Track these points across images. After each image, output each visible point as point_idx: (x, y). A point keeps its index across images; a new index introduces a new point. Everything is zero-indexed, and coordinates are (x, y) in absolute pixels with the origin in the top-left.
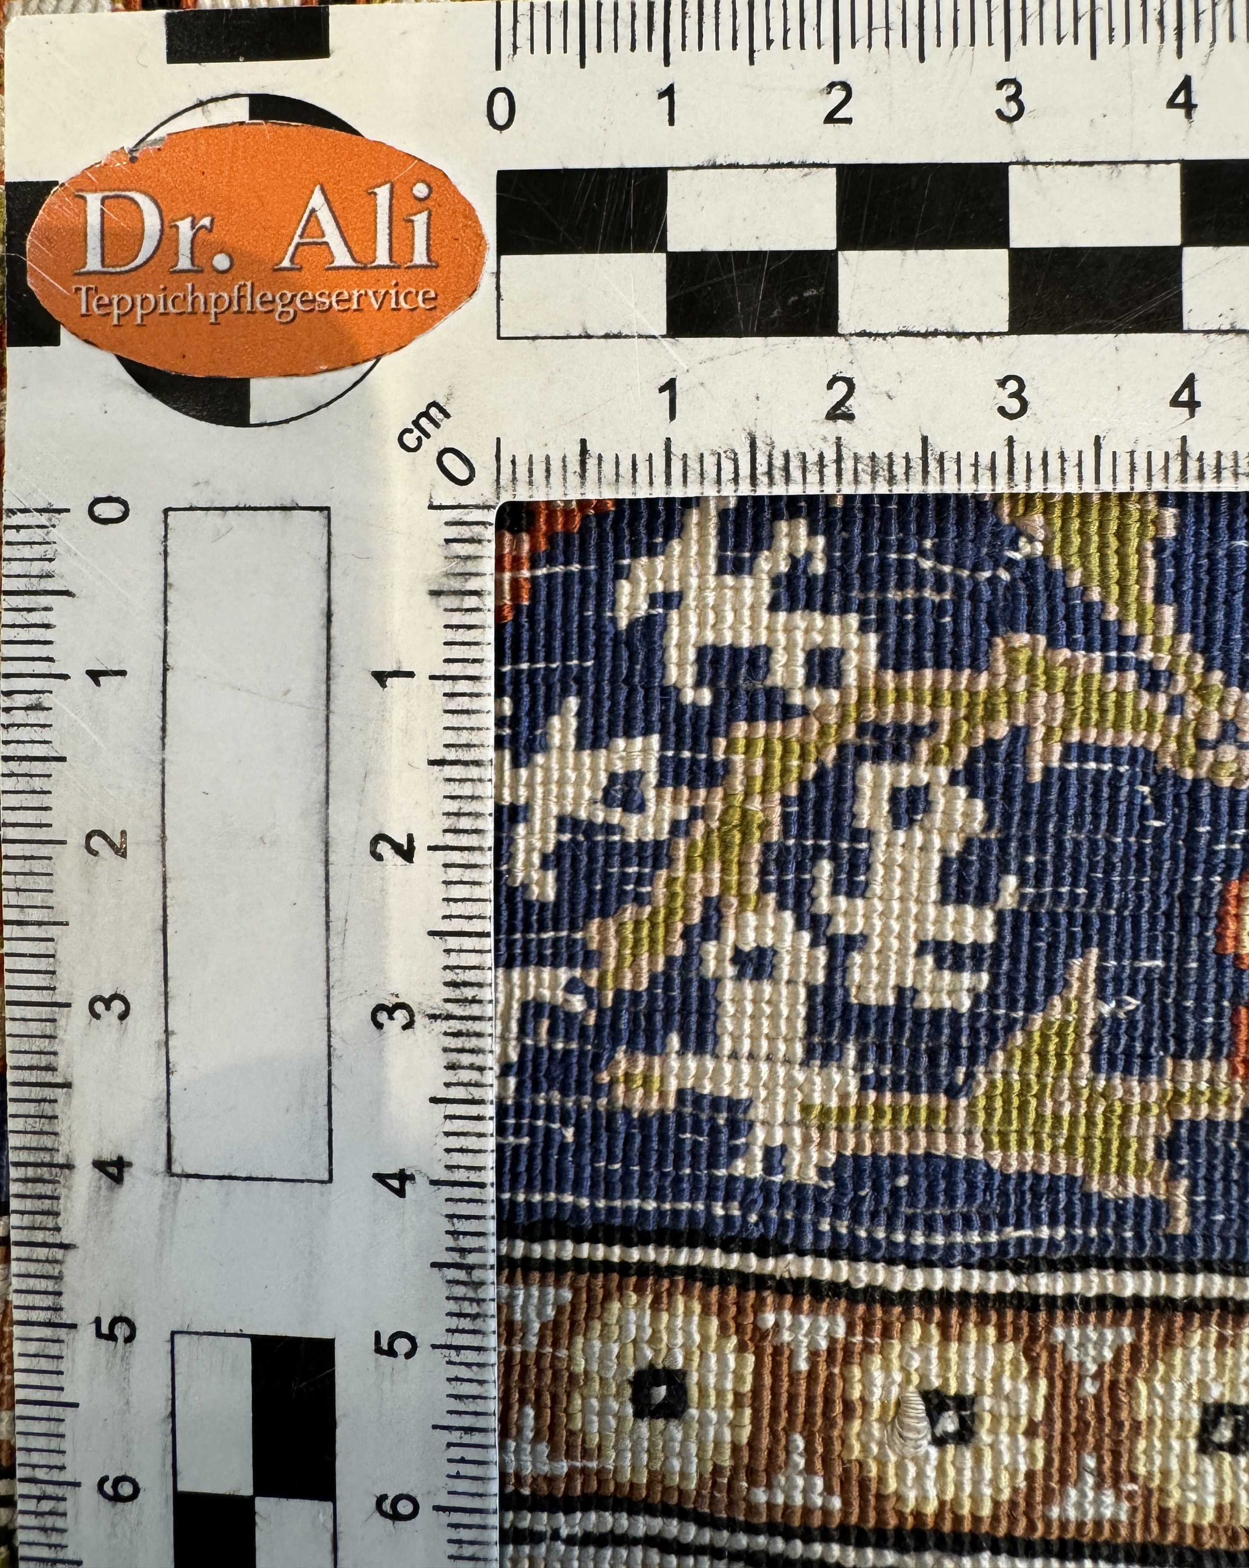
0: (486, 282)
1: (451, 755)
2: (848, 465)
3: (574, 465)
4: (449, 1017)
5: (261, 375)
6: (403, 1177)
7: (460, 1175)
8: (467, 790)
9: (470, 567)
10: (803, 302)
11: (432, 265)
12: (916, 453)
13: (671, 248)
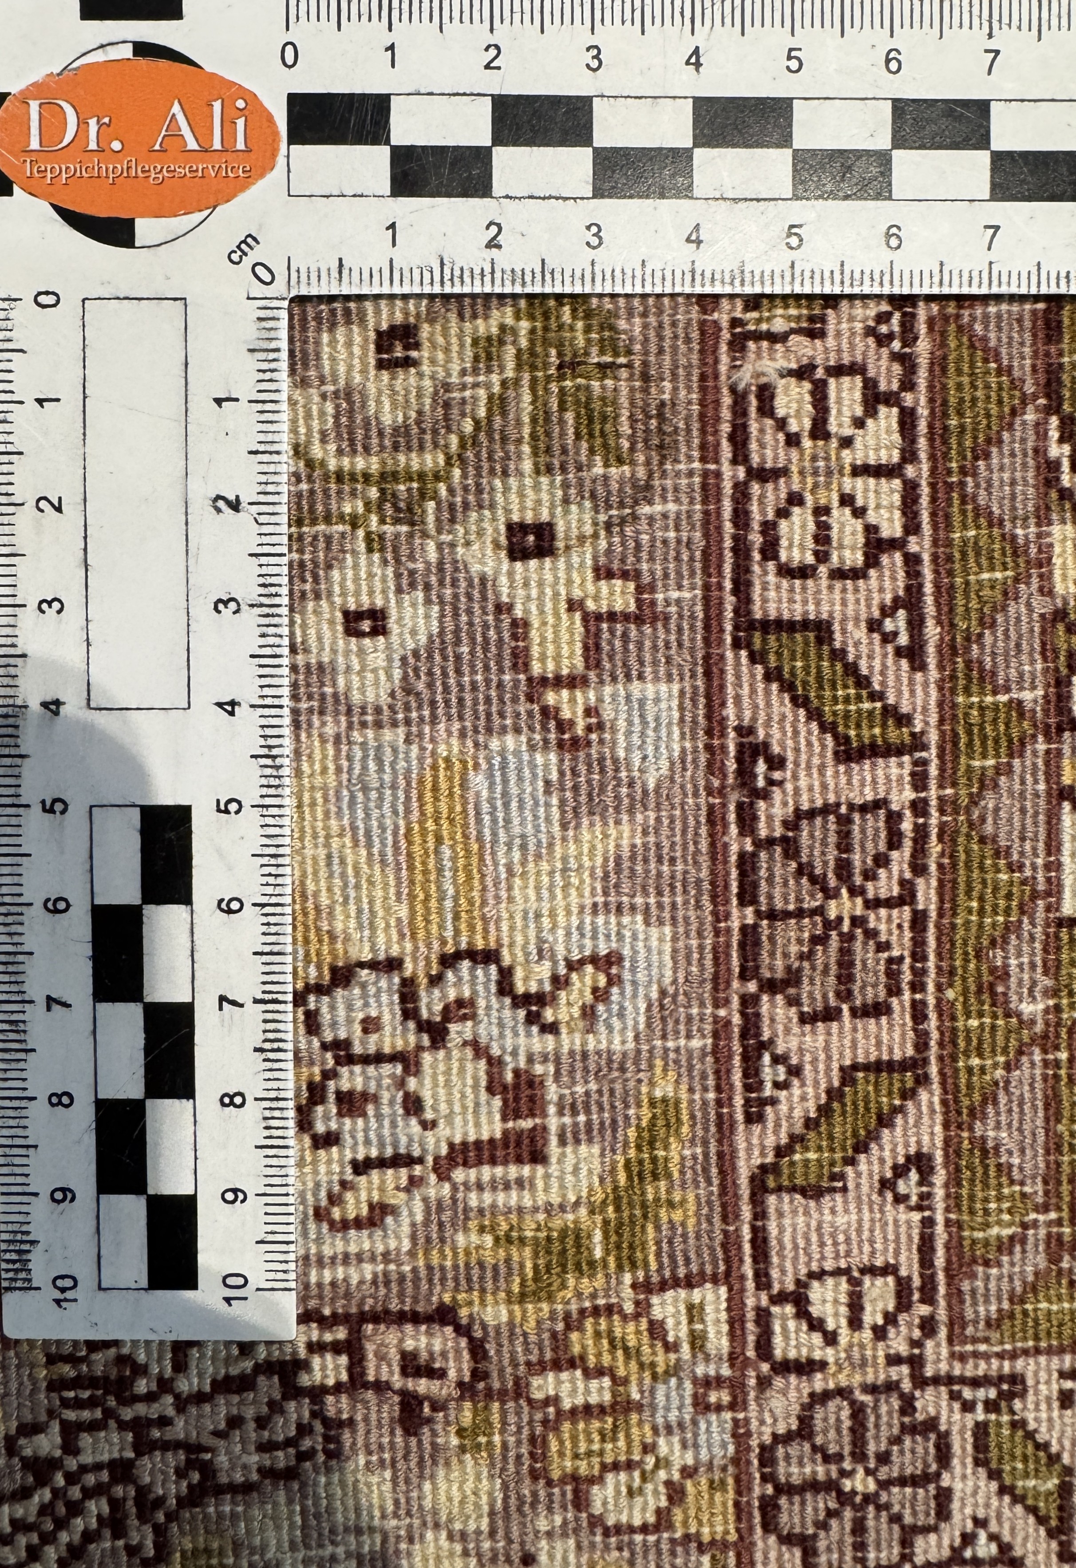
0: (281, 161)
5: (142, 216)
6: (233, 703)
8: (272, 468)
13: (393, 142)
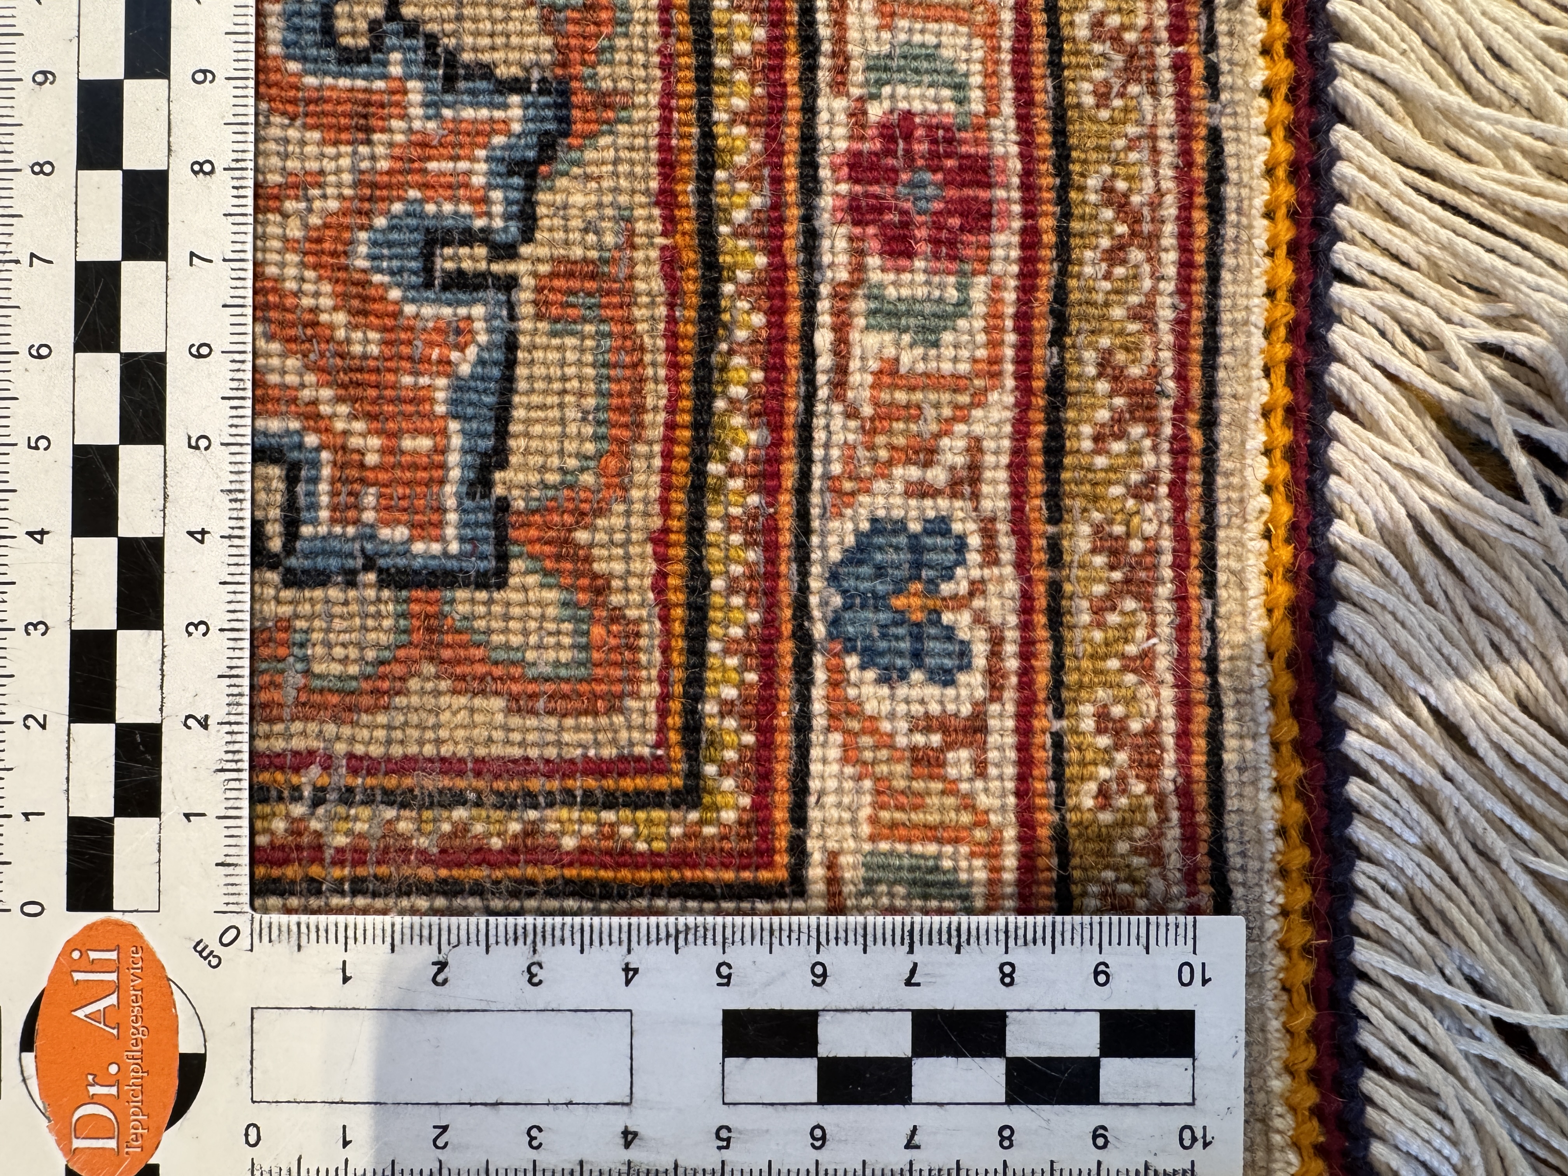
1: (388, 940)
2: (233, 719)
3: (230, 870)
4: (534, 942)
7: (624, 937)
9: (284, 929)
10: (143, 742)
11: (118, 948)
12: (227, 681)
